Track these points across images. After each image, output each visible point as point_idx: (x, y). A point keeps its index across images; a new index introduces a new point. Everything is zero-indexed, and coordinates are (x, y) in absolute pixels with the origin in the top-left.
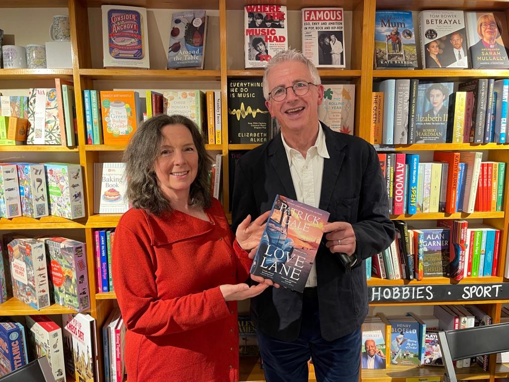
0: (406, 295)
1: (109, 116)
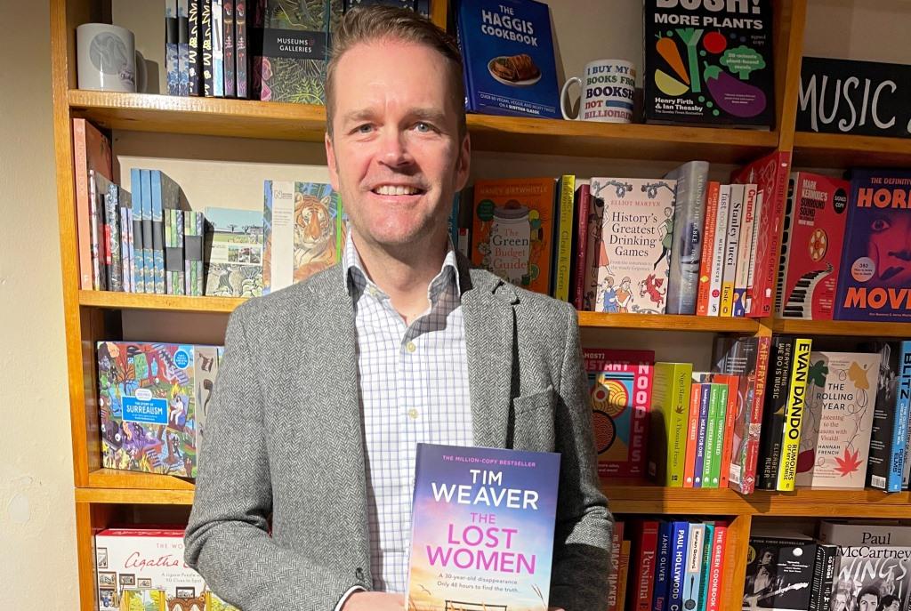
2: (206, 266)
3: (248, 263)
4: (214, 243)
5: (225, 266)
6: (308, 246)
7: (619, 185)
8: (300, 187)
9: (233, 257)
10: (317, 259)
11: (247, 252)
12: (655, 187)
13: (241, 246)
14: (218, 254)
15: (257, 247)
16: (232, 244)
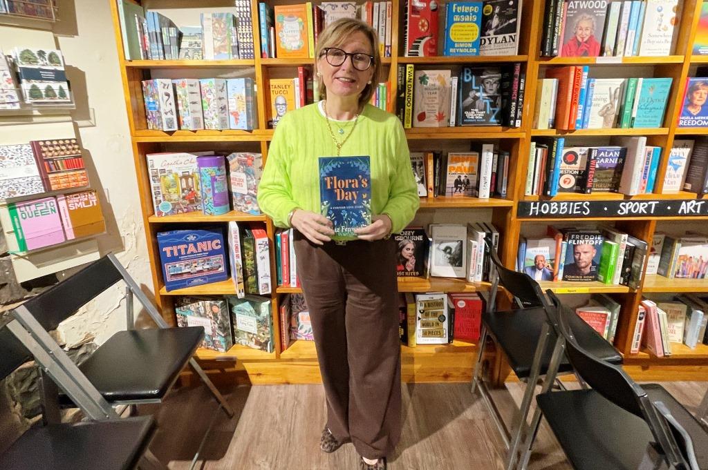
0: (563, 210)
1: (282, 32)
2: (179, 49)
3: (196, 47)
4: (183, 40)
5: (187, 49)
6: (219, 39)
7: (332, 5)
8: (214, 15)
9: (191, 45)
10: (223, 44)
11: (196, 43)
12: (347, 5)
13: (193, 41)
14: (185, 44)
15: (199, 41)
16: (189, 40)
